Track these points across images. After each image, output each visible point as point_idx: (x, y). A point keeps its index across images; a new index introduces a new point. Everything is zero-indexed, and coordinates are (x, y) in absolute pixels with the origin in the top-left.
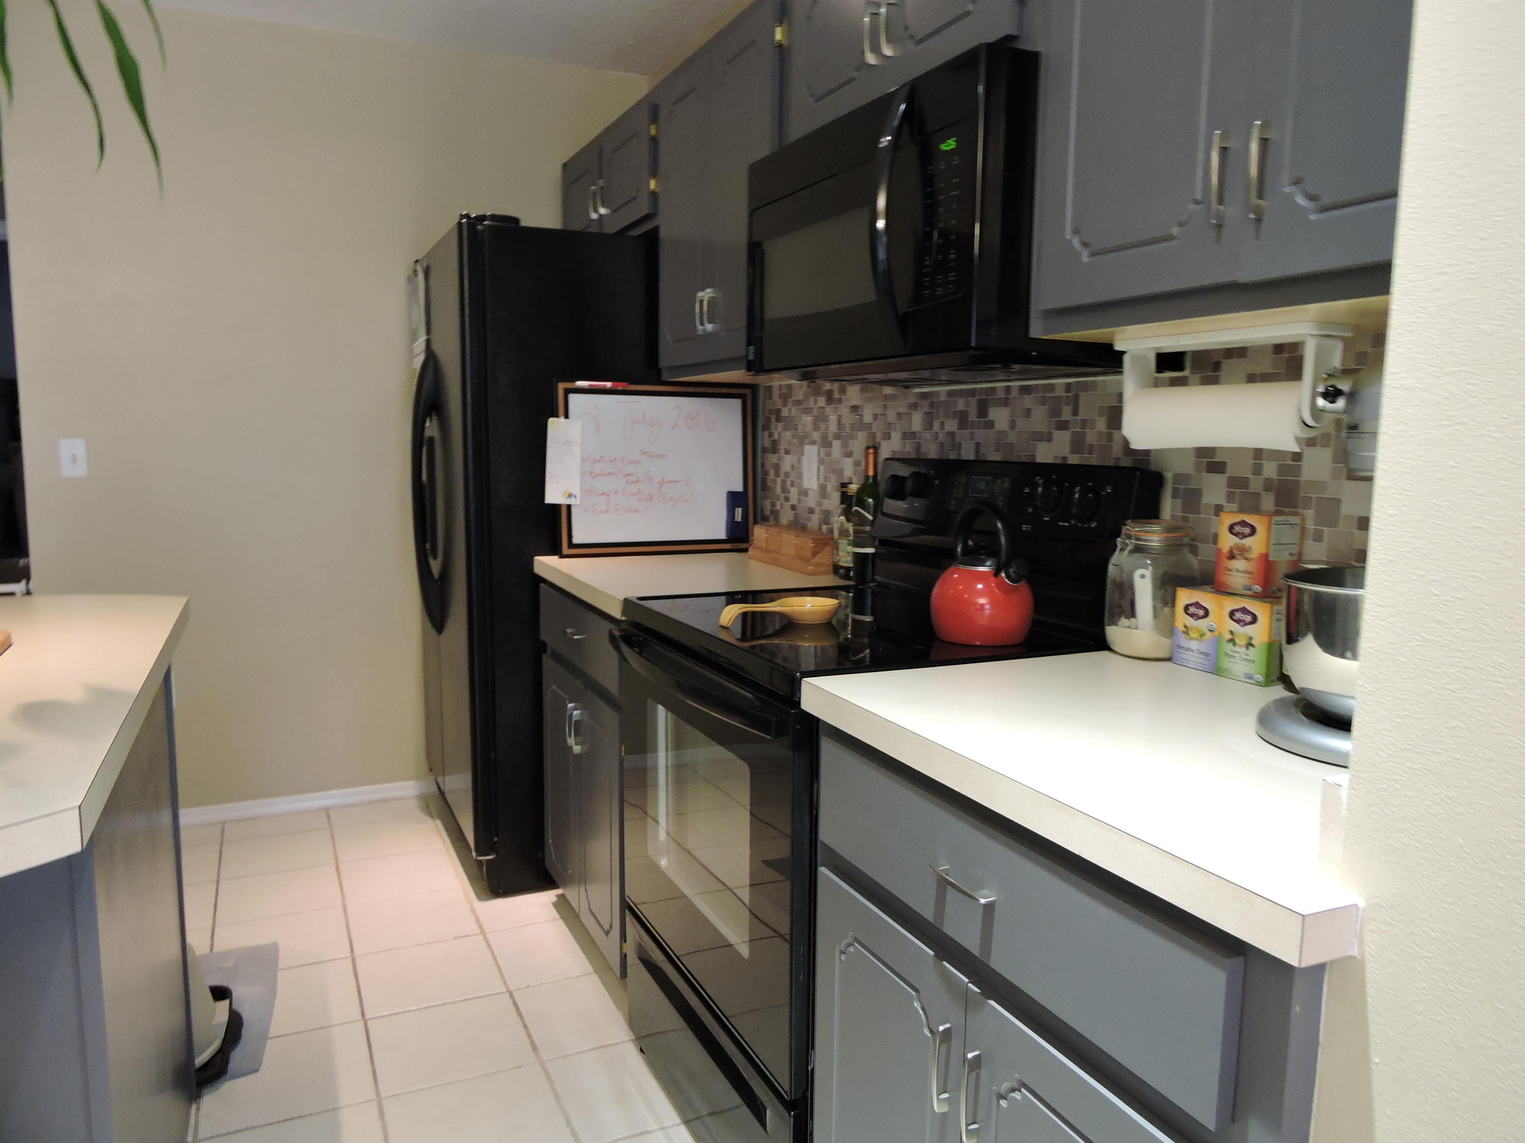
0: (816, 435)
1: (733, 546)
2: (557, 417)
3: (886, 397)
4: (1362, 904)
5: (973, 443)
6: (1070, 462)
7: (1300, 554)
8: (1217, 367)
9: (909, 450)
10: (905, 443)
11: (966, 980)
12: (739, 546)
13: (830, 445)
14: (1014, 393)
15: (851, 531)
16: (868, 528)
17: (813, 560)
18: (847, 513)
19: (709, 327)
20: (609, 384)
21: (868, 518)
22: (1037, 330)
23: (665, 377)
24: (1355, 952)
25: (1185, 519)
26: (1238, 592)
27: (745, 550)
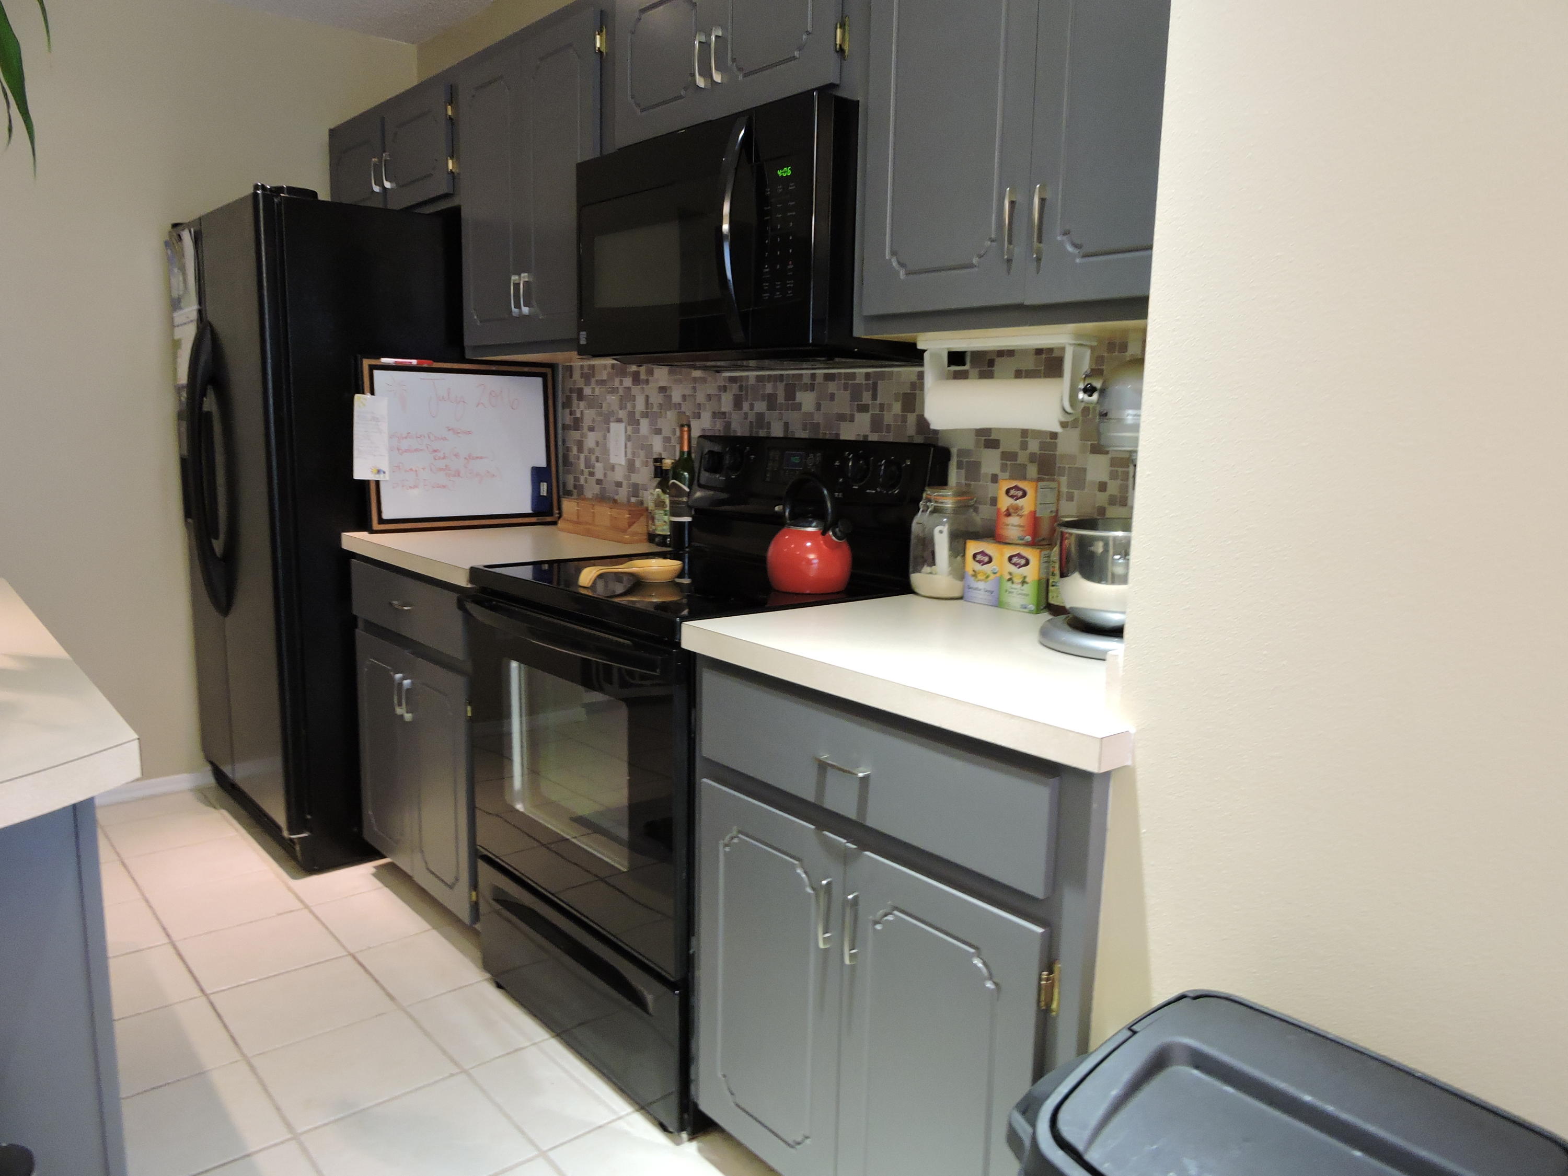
0: (622, 414)
1: (538, 519)
2: (363, 393)
3: (695, 380)
4: (1133, 730)
5: (781, 424)
6: (870, 439)
7: (1057, 511)
8: (991, 363)
9: (718, 428)
10: (715, 422)
11: (845, 841)
12: (545, 519)
13: (638, 422)
14: (819, 380)
15: (667, 502)
16: (685, 499)
17: (630, 530)
18: (663, 485)
19: (526, 310)
20: (414, 362)
21: (684, 490)
22: (860, 331)
23: (469, 355)
24: (1129, 763)
25: (968, 485)
26: (1014, 542)
27: (554, 523)
